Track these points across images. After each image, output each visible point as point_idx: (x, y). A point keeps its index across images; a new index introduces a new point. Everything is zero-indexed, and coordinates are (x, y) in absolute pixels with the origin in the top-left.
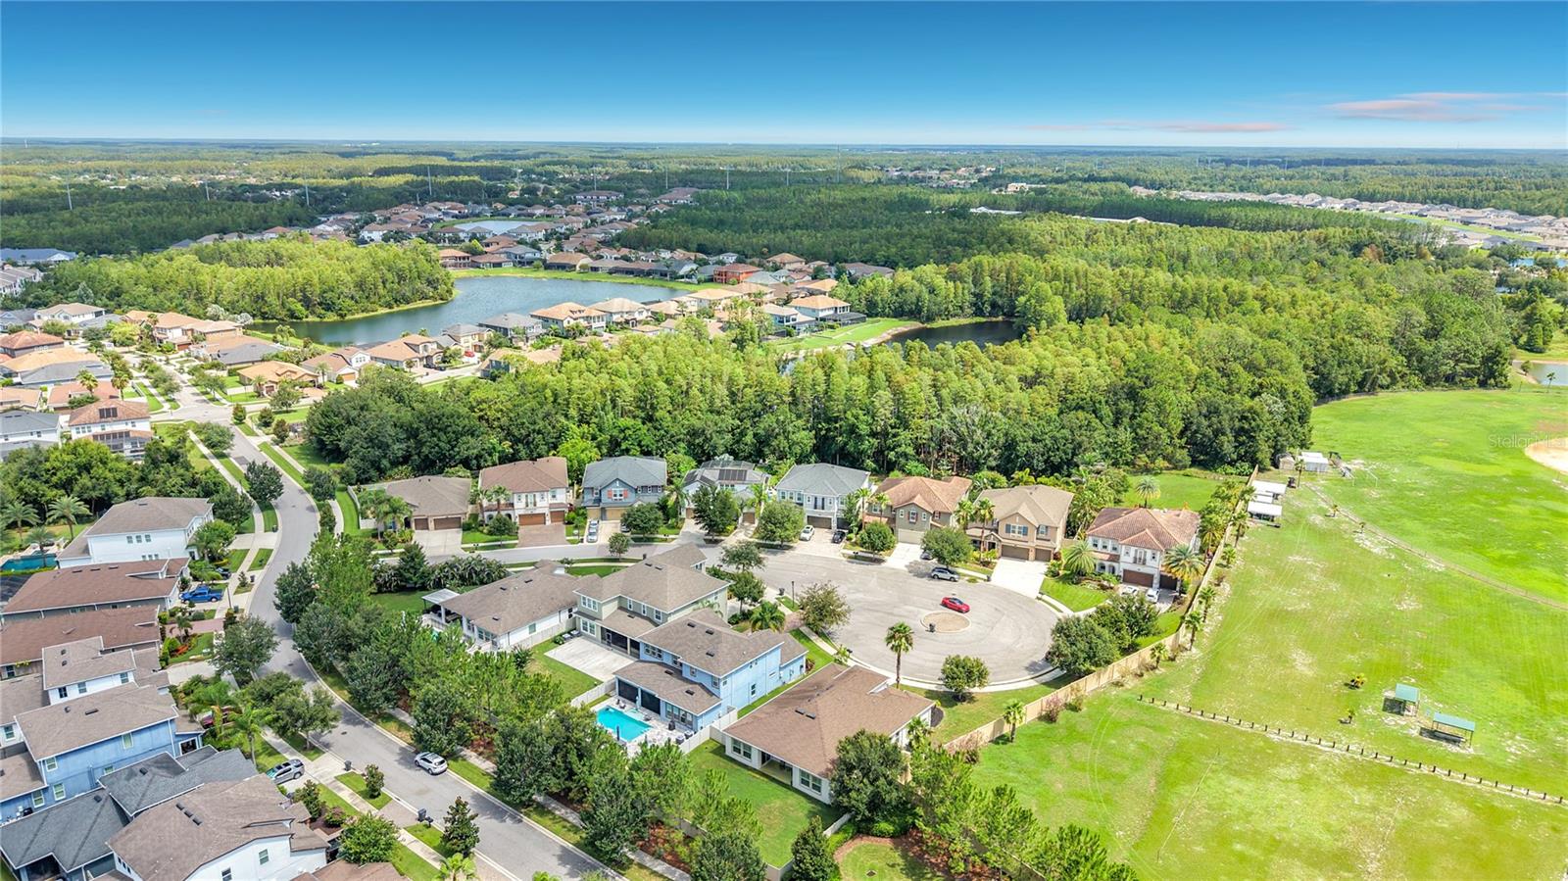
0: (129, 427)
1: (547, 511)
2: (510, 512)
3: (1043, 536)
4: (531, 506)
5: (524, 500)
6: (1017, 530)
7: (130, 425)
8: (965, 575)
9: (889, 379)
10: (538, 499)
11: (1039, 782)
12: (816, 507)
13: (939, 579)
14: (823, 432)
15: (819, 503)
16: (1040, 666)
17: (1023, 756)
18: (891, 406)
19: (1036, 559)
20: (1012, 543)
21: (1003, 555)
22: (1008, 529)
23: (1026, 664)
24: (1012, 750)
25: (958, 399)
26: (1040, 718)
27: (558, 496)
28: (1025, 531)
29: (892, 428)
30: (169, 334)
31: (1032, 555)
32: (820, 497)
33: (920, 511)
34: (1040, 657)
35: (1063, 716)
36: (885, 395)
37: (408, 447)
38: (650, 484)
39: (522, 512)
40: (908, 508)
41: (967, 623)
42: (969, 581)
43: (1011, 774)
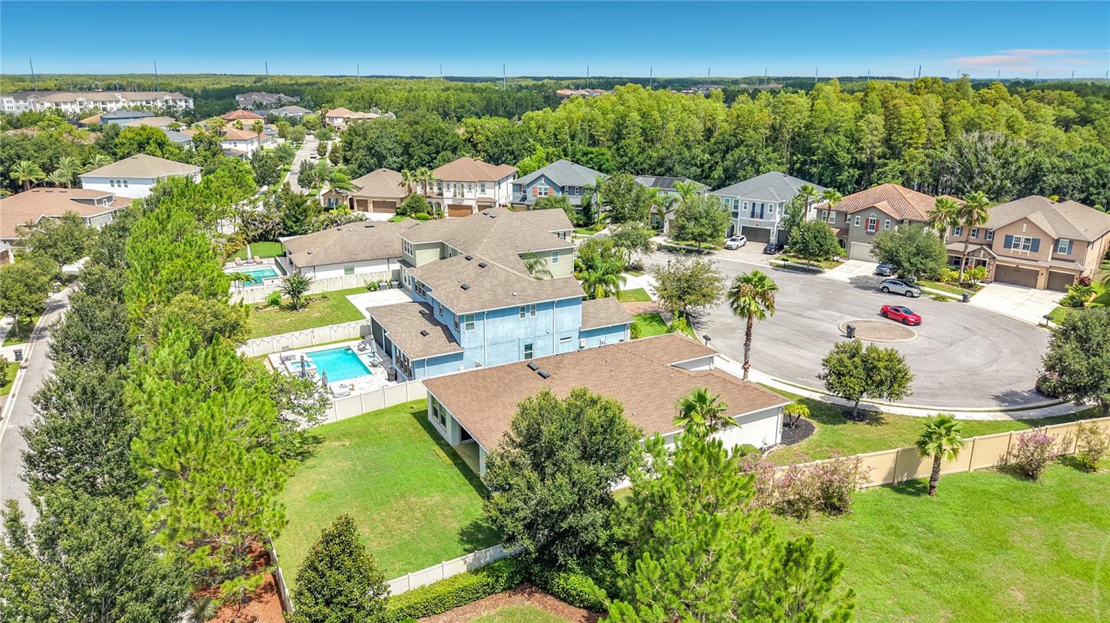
0: (232, 146)
1: (473, 203)
2: (440, 201)
3: (1064, 255)
4: (459, 197)
5: (452, 190)
6: (1022, 243)
7: (233, 145)
8: (930, 293)
9: (884, 103)
10: (465, 191)
11: (969, 576)
12: (753, 215)
13: (889, 292)
14: (798, 165)
15: (758, 210)
16: (1023, 398)
17: (945, 521)
18: (882, 133)
19: (1048, 288)
20: (1012, 263)
21: (997, 279)
22: (1008, 242)
23: (1000, 391)
24: (927, 508)
25: (969, 127)
26: (1004, 469)
27: (487, 190)
28: (1034, 245)
29: (879, 158)
30: (335, 122)
31: (1042, 280)
32: (759, 202)
33: (881, 217)
34: (1027, 385)
35: (1051, 474)
36: (878, 120)
37: (403, 161)
38: (577, 184)
39: (451, 202)
40: (866, 215)
41: (911, 334)
42: (934, 299)
43: (908, 548)
